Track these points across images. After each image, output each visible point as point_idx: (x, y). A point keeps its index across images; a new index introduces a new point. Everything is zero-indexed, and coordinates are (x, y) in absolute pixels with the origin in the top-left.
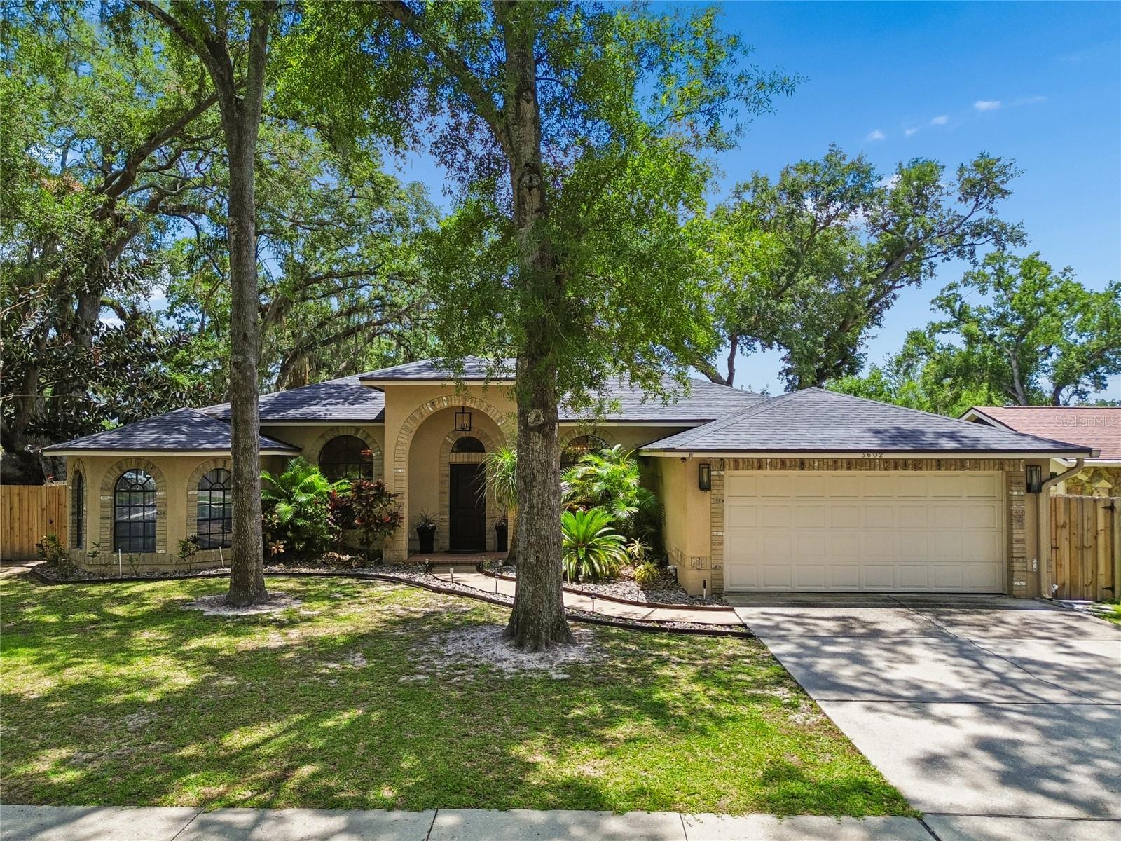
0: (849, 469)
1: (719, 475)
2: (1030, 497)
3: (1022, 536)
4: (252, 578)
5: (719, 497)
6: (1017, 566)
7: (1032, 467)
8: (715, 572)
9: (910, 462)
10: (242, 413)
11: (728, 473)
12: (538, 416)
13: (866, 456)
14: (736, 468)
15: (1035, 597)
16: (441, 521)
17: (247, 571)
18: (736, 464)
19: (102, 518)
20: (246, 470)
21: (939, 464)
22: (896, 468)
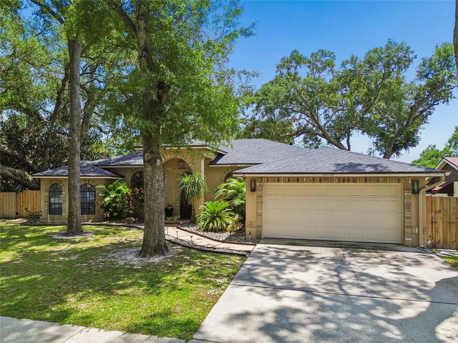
0: (320, 182)
1: (260, 185)
2: (414, 196)
3: (410, 216)
4: (74, 225)
5: (260, 194)
6: (407, 230)
7: (415, 181)
8: (259, 228)
9: (351, 179)
11: (264, 184)
12: (148, 156)
13: (325, 176)
14: (268, 182)
15: (416, 246)
16: (177, 206)
17: (72, 222)
18: (268, 179)
19: (45, 202)
20: (73, 182)
21: (366, 180)
22: (344, 182)
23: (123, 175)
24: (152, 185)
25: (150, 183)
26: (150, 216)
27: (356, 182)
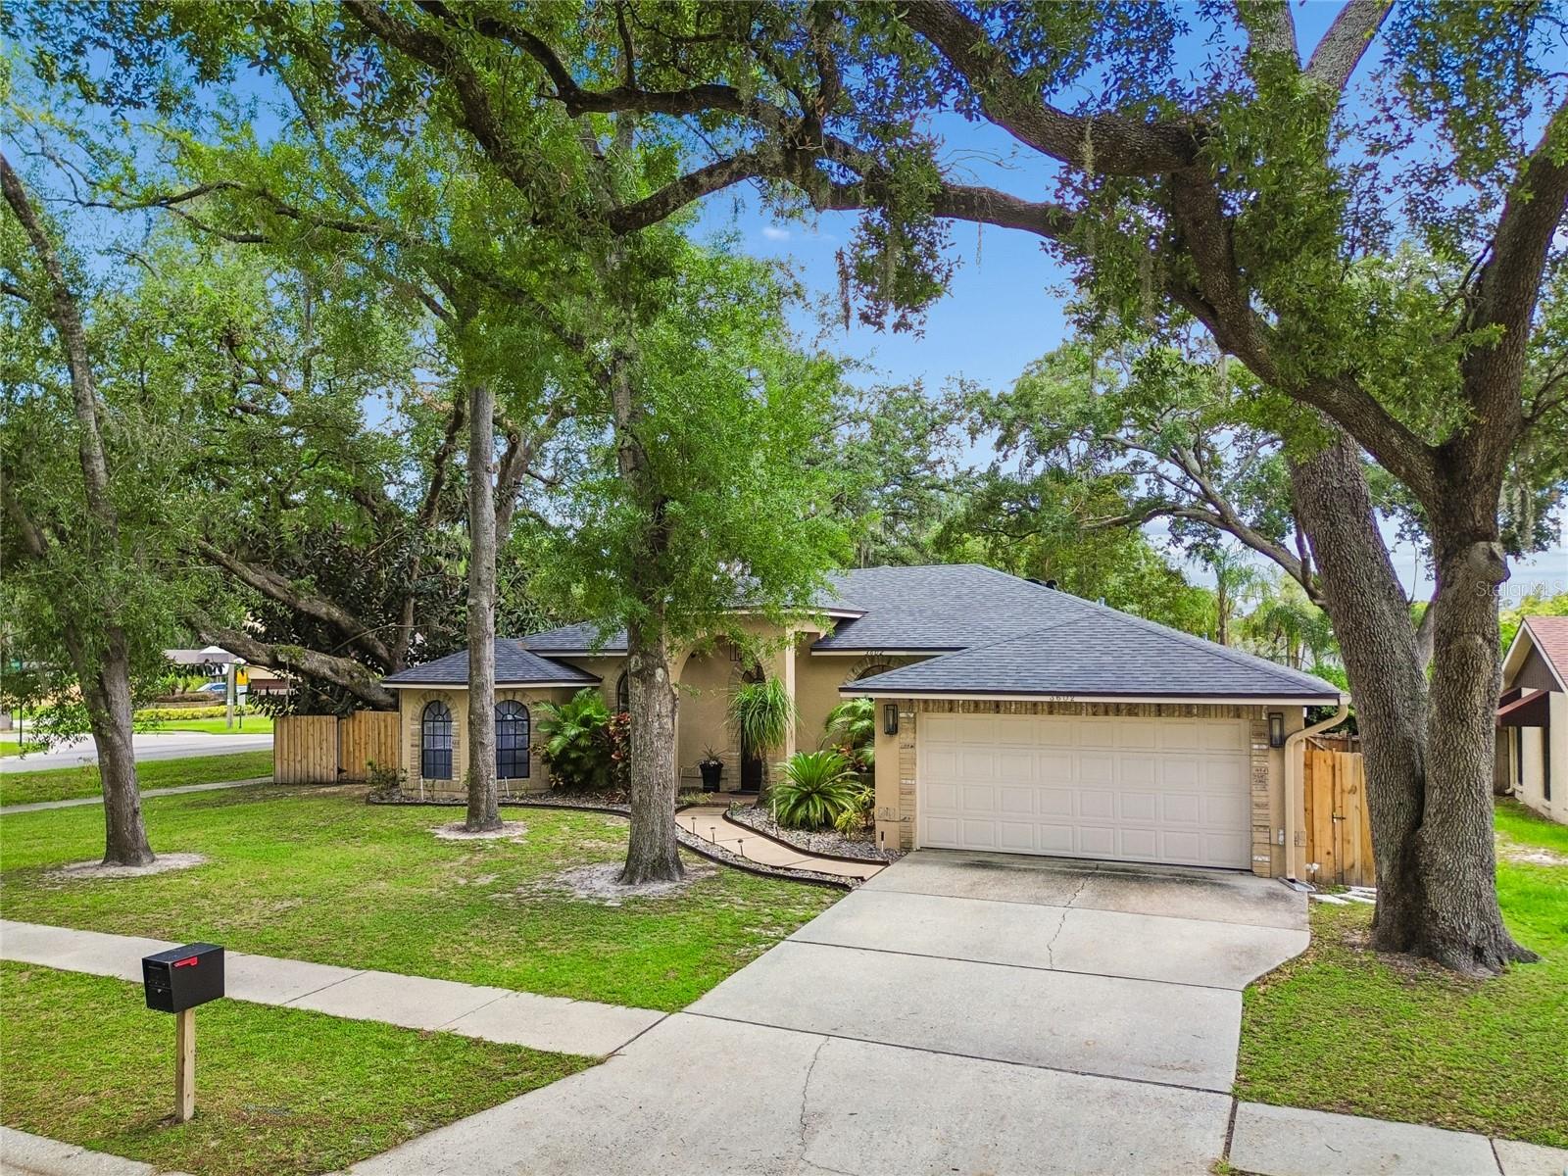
1: (908, 718)
2: (1273, 753)
3: (1264, 800)
4: (483, 807)
5: (909, 742)
6: (1259, 836)
7: (1274, 715)
8: (905, 824)
11: (918, 716)
12: (636, 662)
13: (1055, 699)
14: (927, 711)
15: (1280, 877)
16: (730, 758)
17: (478, 800)
20: (478, 705)
22: (1106, 713)
23: (597, 674)
24: (645, 725)
25: (641, 721)
26: (643, 795)
27: (1137, 715)
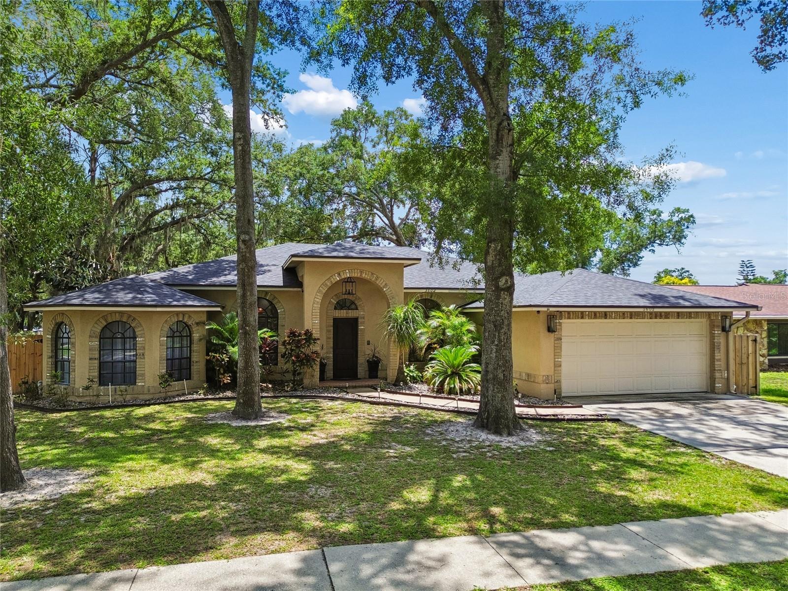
0: (631, 318)
1: (559, 323)
2: (722, 335)
3: (719, 357)
5: (559, 336)
6: (717, 375)
7: (725, 316)
8: (556, 384)
9: (663, 314)
10: (249, 278)
11: (565, 321)
12: (506, 281)
13: (646, 310)
14: (569, 318)
15: (727, 392)
18: (569, 315)
19: (90, 359)
21: (679, 315)
22: (656, 317)
